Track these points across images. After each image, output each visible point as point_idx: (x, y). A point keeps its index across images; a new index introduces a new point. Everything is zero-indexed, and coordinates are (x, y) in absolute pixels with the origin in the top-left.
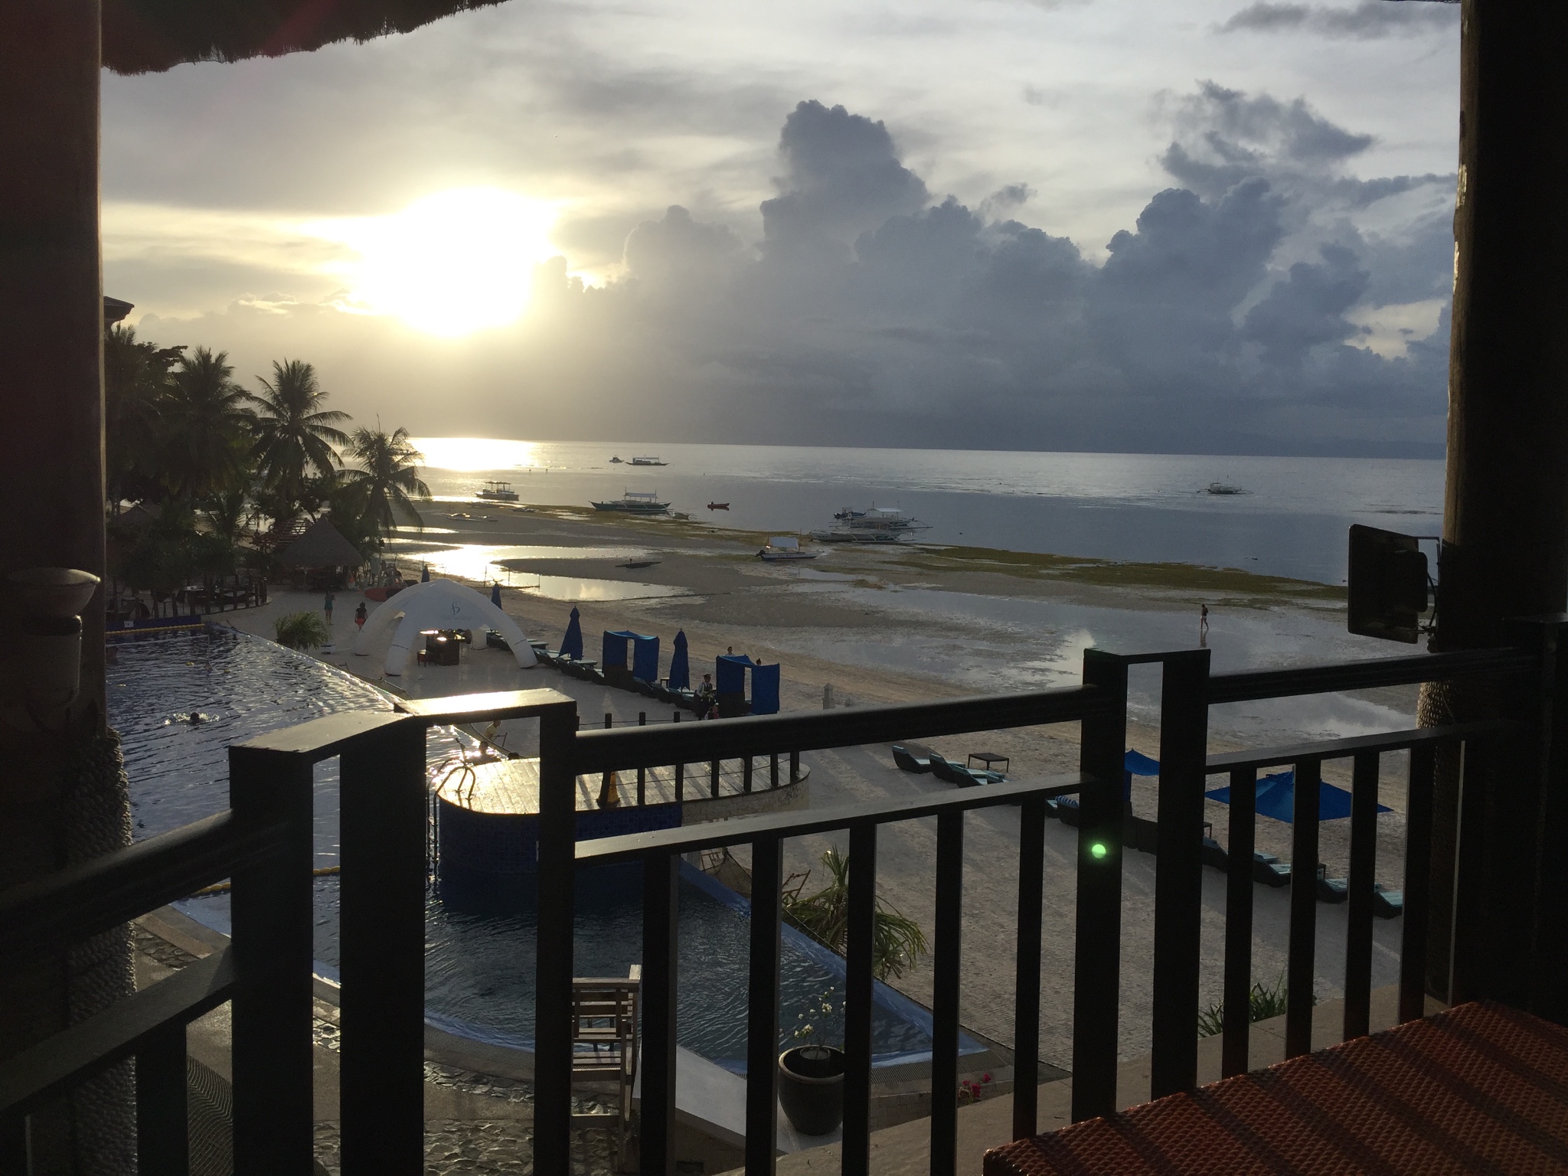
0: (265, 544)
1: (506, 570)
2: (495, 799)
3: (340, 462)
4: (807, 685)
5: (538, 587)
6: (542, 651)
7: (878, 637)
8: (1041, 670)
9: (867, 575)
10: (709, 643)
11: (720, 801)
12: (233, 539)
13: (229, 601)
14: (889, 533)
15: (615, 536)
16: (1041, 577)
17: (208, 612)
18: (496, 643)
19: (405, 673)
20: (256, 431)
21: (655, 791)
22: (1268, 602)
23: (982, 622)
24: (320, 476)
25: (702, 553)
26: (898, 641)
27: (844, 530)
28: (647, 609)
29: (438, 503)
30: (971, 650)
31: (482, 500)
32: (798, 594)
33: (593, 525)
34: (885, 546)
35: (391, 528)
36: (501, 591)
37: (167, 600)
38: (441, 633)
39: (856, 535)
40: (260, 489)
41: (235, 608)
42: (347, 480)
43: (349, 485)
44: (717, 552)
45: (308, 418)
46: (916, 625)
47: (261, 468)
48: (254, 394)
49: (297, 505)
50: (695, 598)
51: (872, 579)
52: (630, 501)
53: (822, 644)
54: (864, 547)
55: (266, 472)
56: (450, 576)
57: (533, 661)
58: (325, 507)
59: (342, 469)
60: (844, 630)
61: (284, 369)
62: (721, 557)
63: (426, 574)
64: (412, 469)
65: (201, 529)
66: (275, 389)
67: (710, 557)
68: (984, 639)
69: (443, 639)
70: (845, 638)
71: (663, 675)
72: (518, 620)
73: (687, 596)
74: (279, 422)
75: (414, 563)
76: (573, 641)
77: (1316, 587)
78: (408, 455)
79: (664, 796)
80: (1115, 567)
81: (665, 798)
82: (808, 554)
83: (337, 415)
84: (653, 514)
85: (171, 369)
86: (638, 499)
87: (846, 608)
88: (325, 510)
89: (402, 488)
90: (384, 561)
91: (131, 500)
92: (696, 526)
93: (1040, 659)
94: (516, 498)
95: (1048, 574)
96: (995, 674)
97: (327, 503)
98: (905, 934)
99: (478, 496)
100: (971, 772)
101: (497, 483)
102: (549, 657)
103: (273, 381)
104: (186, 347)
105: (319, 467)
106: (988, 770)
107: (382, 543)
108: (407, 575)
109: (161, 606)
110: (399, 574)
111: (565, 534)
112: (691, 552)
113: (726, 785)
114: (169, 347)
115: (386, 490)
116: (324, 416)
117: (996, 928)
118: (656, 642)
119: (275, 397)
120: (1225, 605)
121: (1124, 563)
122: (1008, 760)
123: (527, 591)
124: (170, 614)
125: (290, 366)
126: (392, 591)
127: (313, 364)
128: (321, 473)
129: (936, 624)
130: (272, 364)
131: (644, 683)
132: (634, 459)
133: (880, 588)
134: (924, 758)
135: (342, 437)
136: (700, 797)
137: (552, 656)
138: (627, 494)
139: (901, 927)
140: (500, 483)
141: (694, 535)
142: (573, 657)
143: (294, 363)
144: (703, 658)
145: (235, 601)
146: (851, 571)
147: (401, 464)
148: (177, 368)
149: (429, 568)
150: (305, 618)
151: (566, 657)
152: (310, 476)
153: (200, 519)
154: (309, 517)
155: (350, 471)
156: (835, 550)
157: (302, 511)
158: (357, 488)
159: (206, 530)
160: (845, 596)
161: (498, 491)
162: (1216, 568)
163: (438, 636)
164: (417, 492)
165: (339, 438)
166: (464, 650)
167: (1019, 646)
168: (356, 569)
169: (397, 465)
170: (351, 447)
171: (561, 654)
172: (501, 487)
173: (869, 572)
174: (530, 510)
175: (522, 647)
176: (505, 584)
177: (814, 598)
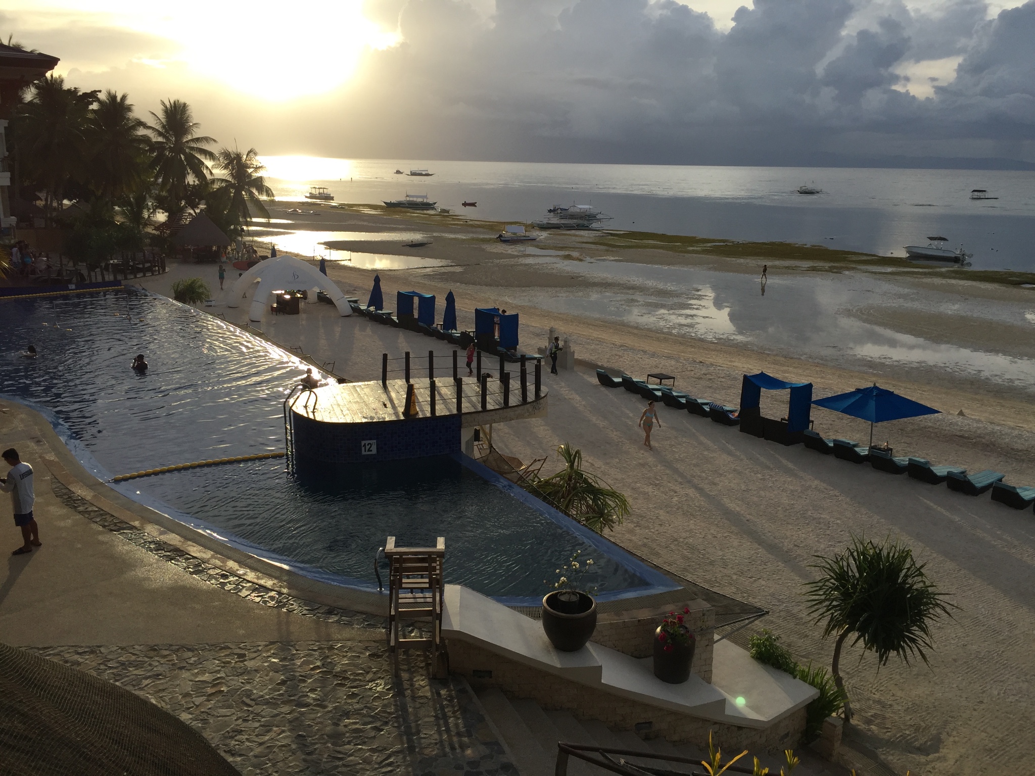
0: (163, 230)
1: (328, 249)
2: (332, 412)
3: (211, 173)
4: (535, 327)
5: (350, 260)
6: (356, 305)
7: (581, 294)
8: (691, 316)
9: (572, 251)
10: (467, 298)
11: (487, 413)
12: (141, 226)
13: (140, 270)
14: (586, 223)
15: (400, 225)
16: (689, 252)
17: (126, 279)
18: (323, 299)
19: (263, 320)
20: (152, 150)
21: (443, 406)
22: (842, 268)
23: (650, 283)
24: (198, 182)
25: (459, 236)
26: (594, 296)
27: (555, 220)
28: (424, 275)
29: (279, 202)
30: (643, 303)
31: (309, 200)
32: (526, 265)
33: (385, 217)
34: (582, 231)
35: (249, 219)
36: (326, 263)
37: (98, 270)
38: (286, 293)
39: (563, 224)
40: (157, 192)
41: (144, 276)
42: (216, 186)
43: (218, 189)
44: (470, 236)
45: (187, 142)
46: (605, 285)
47: (157, 177)
48: (149, 124)
49: (183, 203)
50: (456, 267)
51: (575, 254)
52: (409, 201)
53: (543, 298)
54: (568, 232)
55: (161, 180)
56: (290, 253)
57: (349, 311)
58: (202, 205)
59: (212, 178)
60: (558, 289)
61: (168, 106)
62: (473, 239)
63: (274, 252)
64: (261, 178)
65: (119, 220)
66: (163, 120)
67: (465, 239)
68: (652, 295)
69: (287, 297)
70: (558, 295)
71: (439, 321)
72: (338, 283)
73: (451, 266)
74: (167, 144)
75: (265, 244)
76: (376, 298)
77: (873, 258)
78: (257, 168)
79: (449, 409)
80: (738, 245)
81: (449, 411)
82: (532, 237)
83: (206, 139)
84: (425, 210)
85: (91, 107)
86: (415, 199)
87: (558, 274)
88: (202, 206)
89: (254, 191)
90: (244, 243)
91: (70, 200)
92: (455, 217)
93: (690, 309)
94: (332, 199)
95: (693, 250)
96: (660, 319)
97: (203, 201)
98: (616, 502)
99: (306, 197)
100: (650, 387)
101: (319, 188)
102: (360, 309)
103: (161, 115)
104: (100, 91)
105: (196, 176)
106: (660, 385)
107: (243, 230)
108: (260, 252)
109: (93, 274)
110: (255, 252)
111: (365, 223)
112: (452, 236)
113: (491, 401)
114: (89, 91)
115: (243, 193)
116: (198, 140)
117: (672, 493)
118: (433, 298)
119: (164, 127)
120: (813, 270)
121: (744, 242)
122: (674, 378)
123: (342, 263)
124: (100, 279)
125: (172, 104)
126: (251, 263)
127: (188, 103)
128: (198, 180)
129: (619, 285)
130: (160, 102)
131: (426, 326)
132: (411, 172)
133: (581, 260)
134: (618, 377)
135: (211, 155)
136: (473, 410)
137: (362, 308)
138: (407, 196)
139: (612, 497)
140: (321, 188)
141: (454, 224)
142: (377, 309)
143: (175, 102)
144: (466, 309)
145: (144, 271)
146: (562, 248)
147: (253, 174)
148: (95, 106)
149: (276, 247)
150: (193, 283)
151: (372, 308)
152: (191, 183)
153: (117, 213)
154: (192, 212)
155: (218, 180)
156: (549, 234)
157: (187, 207)
158: (223, 191)
159: (122, 220)
160: (557, 265)
161: (319, 193)
162: (806, 245)
163: (285, 294)
164: (265, 194)
165: (210, 156)
166: (303, 304)
167: (676, 300)
168: (226, 248)
169: (250, 175)
170: (218, 162)
171: (369, 306)
172: (321, 191)
173: (572, 249)
174: (342, 207)
175: (342, 302)
176: (327, 258)
177: (537, 267)
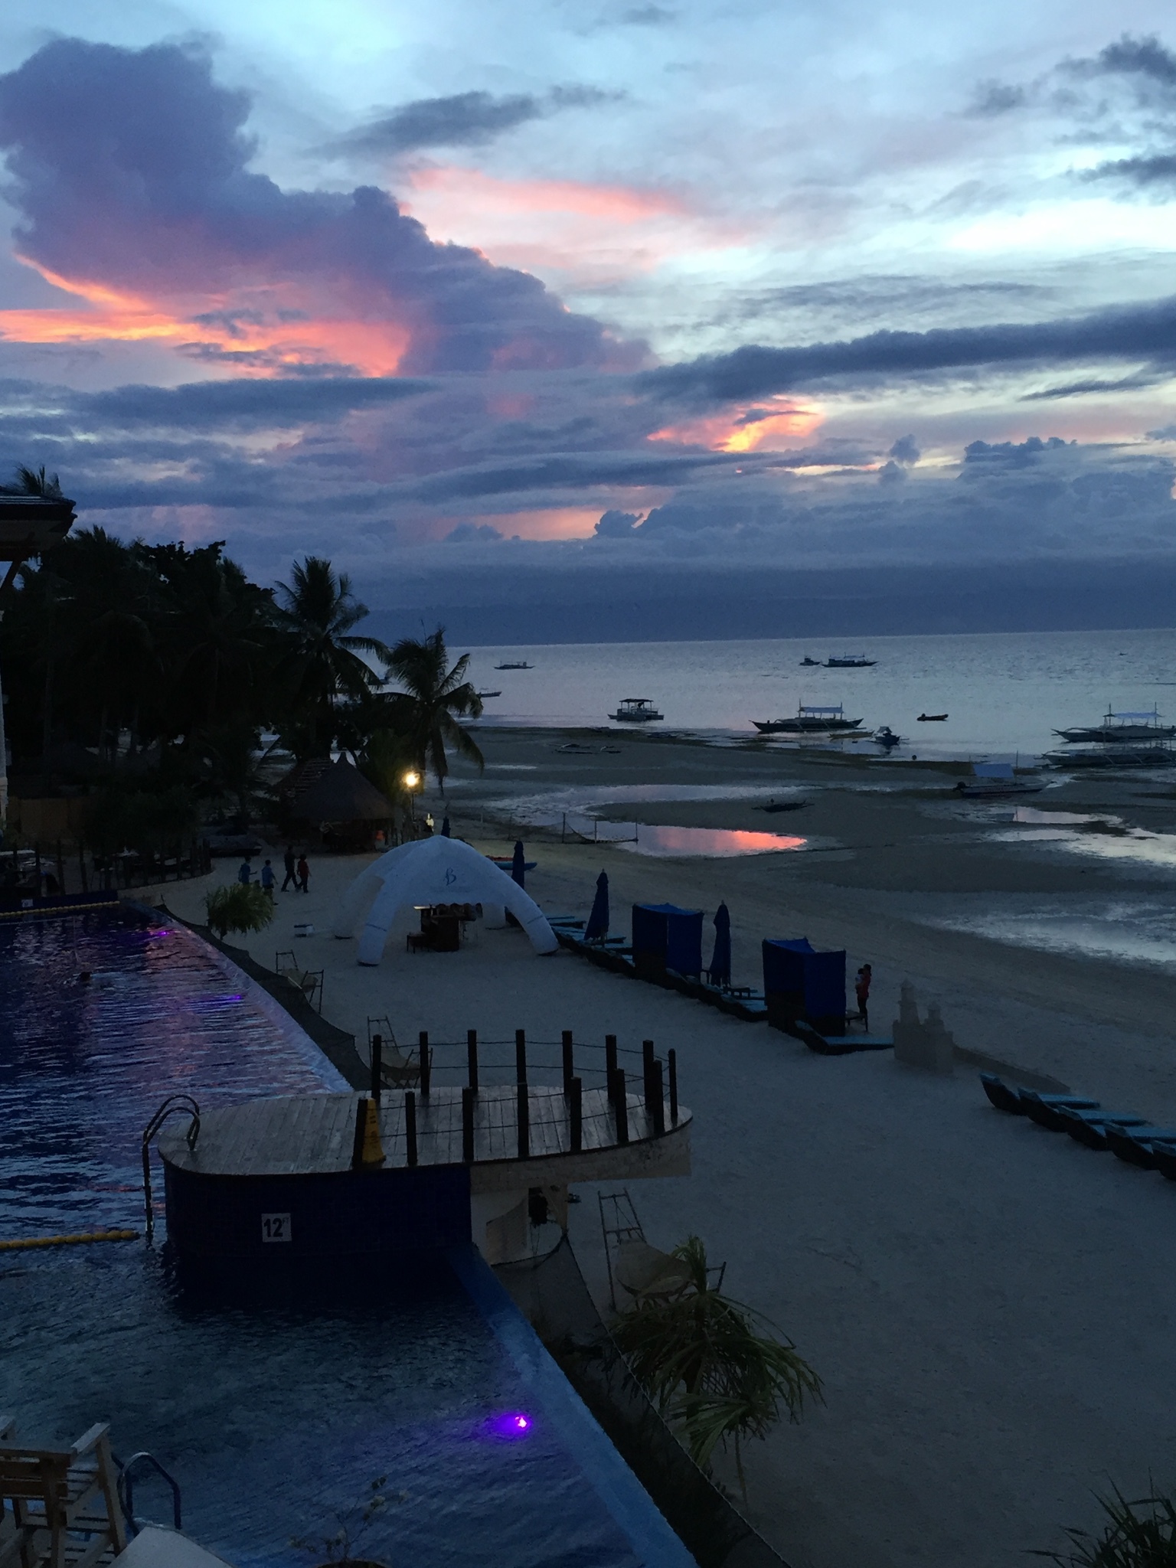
9: (1109, 813)
17: (132, 886)
19: (382, 963)
50: (842, 852)
52: (806, 719)
57: (554, 945)
61: (305, 570)
62: (904, 792)
66: (298, 595)
67: (888, 794)
71: (707, 965)
73: (835, 849)
82: (1030, 785)
86: (817, 716)
94: (657, 719)
102: (573, 939)
118: (699, 917)
119: (299, 606)
131: (679, 976)
137: (577, 937)
156: (1074, 778)
161: (636, 710)
166: (469, 930)
171: (587, 935)
173: (1111, 810)
174: (670, 735)
175: (539, 926)
